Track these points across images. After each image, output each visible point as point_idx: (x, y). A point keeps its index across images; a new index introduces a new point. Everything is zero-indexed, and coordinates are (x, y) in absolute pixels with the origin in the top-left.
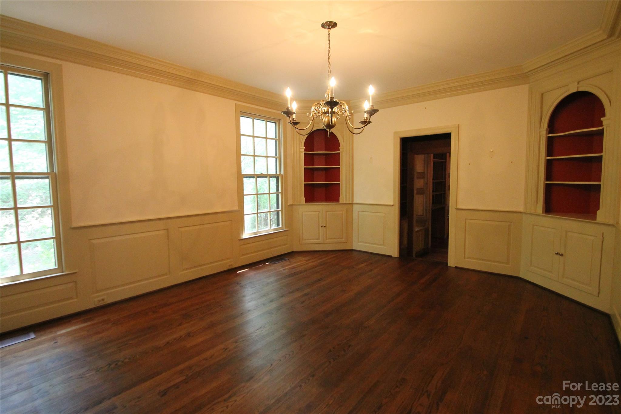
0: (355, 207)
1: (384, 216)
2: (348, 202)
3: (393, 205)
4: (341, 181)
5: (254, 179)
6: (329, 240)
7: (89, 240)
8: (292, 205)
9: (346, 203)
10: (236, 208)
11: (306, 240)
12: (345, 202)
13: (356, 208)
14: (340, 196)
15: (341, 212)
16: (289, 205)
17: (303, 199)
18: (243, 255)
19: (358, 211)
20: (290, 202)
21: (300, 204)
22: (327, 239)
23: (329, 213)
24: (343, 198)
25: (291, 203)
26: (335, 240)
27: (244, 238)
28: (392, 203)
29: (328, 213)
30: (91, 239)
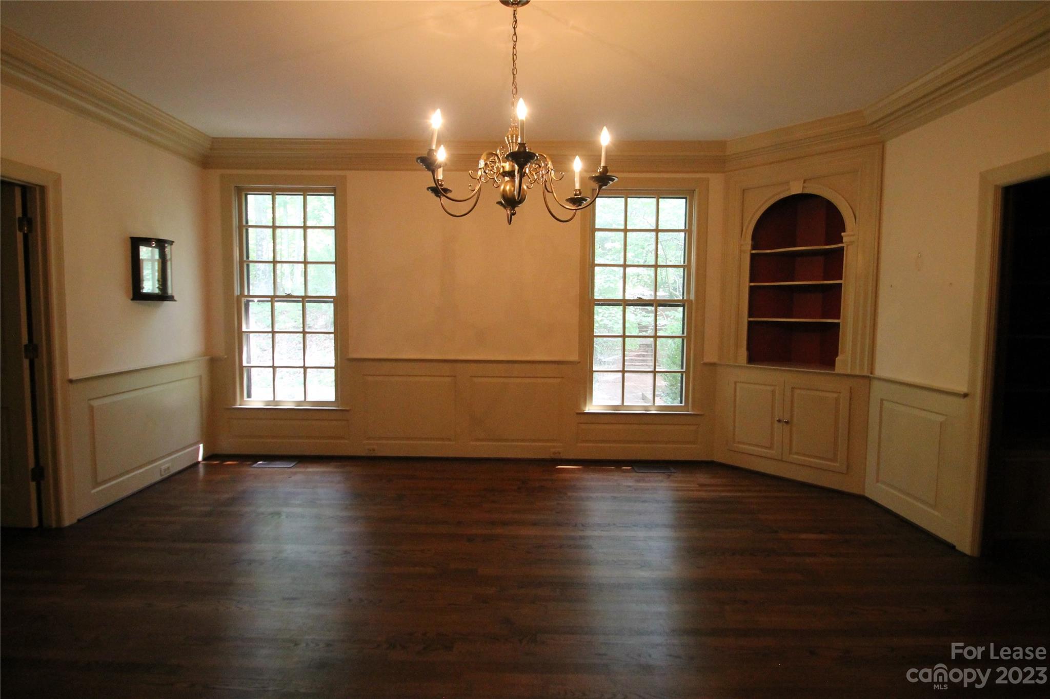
0: (876, 385)
1: (941, 423)
2: (857, 372)
3: (965, 395)
4: (841, 317)
5: (621, 308)
6: (795, 456)
7: (364, 375)
8: (713, 365)
9: (853, 373)
10: (574, 357)
11: (739, 442)
12: (849, 372)
13: (878, 391)
14: (836, 355)
15: (835, 395)
16: (705, 364)
17: (743, 353)
18: (584, 441)
19: (882, 400)
20: (711, 356)
21: (736, 364)
22: (790, 453)
23: (803, 392)
24: (844, 362)
25: (714, 360)
26: (818, 461)
27: (587, 411)
28: (964, 389)
29: (797, 392)
30: (366, 375)
